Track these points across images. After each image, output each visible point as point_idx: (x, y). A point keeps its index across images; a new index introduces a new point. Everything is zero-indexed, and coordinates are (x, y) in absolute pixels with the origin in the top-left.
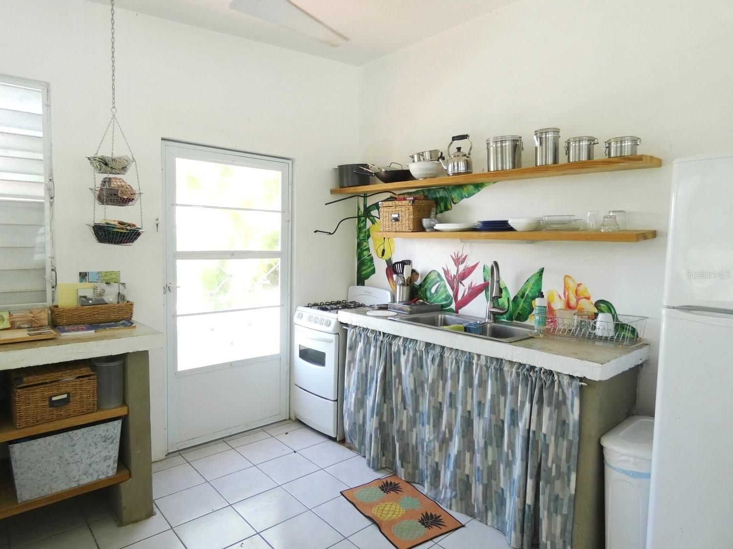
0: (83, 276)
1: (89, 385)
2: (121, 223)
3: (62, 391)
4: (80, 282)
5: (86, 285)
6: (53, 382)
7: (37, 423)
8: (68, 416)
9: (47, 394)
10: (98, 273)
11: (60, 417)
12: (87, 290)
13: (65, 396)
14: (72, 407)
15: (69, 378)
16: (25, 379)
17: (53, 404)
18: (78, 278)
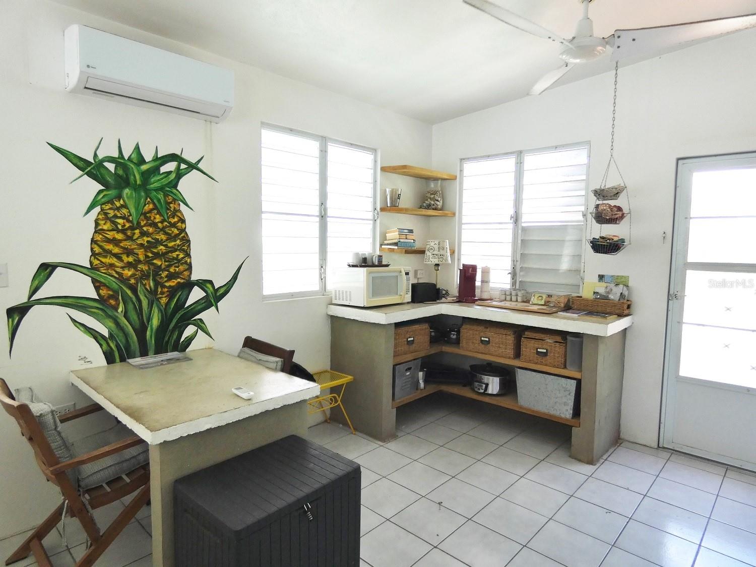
0: (601, 277)
1: (559, 349)
2: (602, 238)
3: (544, 347)
4: (599, 281)
5: (603, 284)
6: (540, 340)
7: (530, 361)
8: (546, 365)
9: (536, 346)
10: (612, 276)
11: (541, 364)
12: (601, 289)
13: (545, 351)
14: (549, 359)
15: (549, 340)
16: (526, 333)
17: (538, 353)
18: (597, 278)
